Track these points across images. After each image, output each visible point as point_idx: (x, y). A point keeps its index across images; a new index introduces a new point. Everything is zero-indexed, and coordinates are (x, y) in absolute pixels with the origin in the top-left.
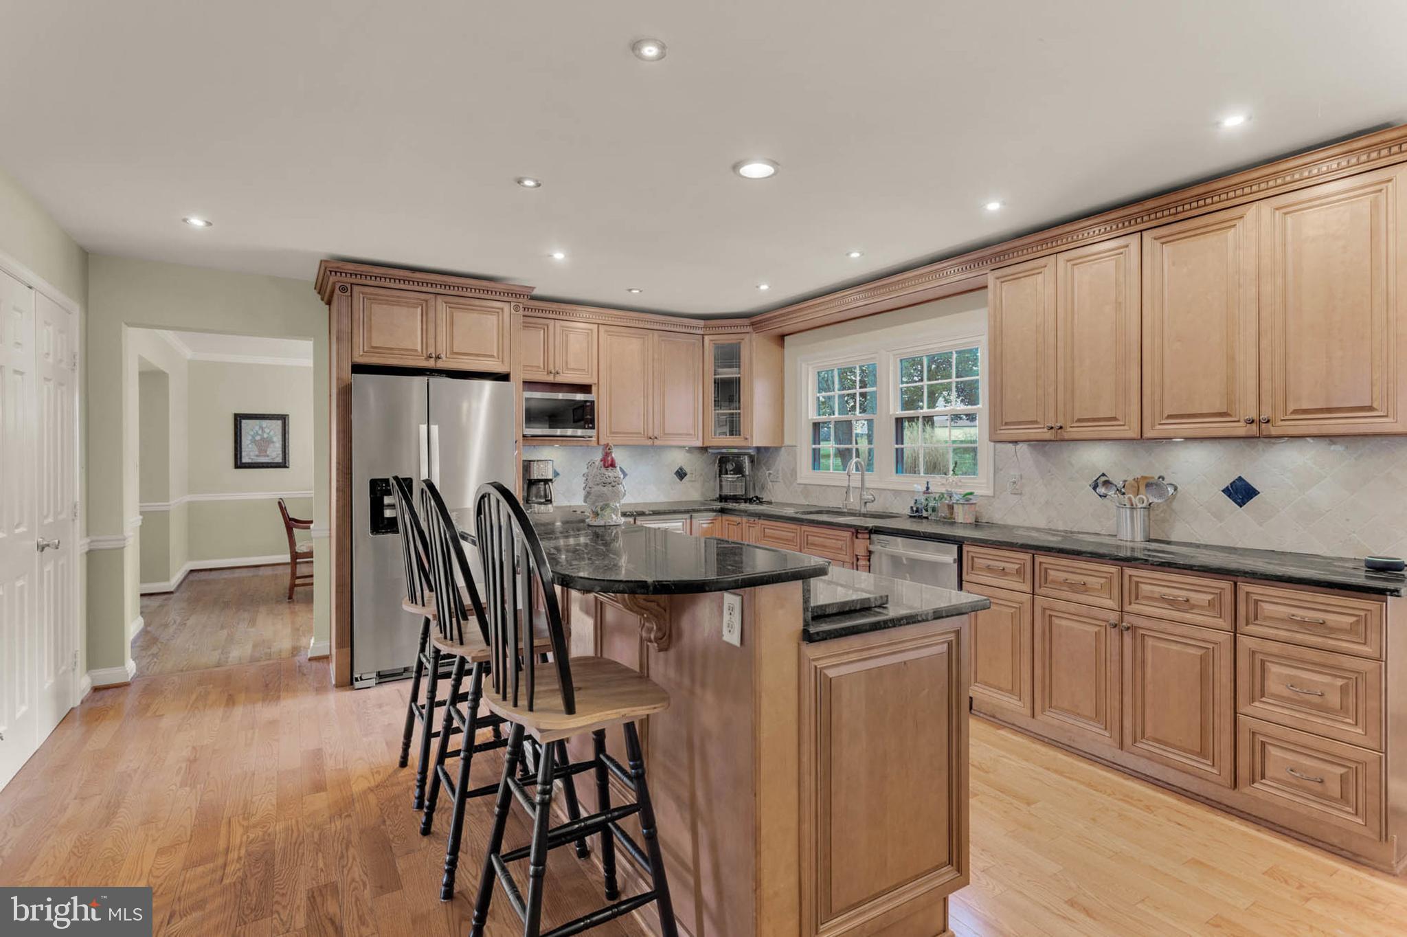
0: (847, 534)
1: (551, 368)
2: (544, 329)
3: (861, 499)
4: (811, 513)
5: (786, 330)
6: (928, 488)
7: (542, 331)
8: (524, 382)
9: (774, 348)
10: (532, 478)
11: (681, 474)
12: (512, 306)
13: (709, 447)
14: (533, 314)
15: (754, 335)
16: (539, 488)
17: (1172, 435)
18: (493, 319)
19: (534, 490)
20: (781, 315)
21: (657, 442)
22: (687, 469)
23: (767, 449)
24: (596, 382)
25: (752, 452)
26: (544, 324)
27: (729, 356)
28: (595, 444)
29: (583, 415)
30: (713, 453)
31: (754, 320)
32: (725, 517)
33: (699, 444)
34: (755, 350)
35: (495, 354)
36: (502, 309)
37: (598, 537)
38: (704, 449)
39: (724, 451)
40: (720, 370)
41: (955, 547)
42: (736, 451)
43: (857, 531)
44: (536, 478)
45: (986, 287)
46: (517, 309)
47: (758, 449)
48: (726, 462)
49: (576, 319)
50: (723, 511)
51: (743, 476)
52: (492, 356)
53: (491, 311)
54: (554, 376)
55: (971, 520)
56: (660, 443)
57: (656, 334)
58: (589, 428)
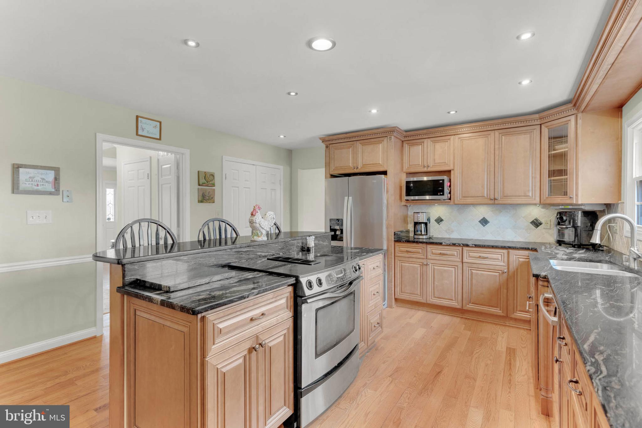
1: (426, 163)
7: (421, 146)
8: (406, 173)
9: (609, 120)
10: (416, 221)
11: (536, 224)
12: (388, 138)
13: (547, 204)
15: (580, 115)
16: (421, 227)
18: (380, 146)
19: (418, 227)
21: (496, 202)
24: (453, 168)
26: (421, 142)
27: (560, 135)
28: (453, 203)
31: (574, 103)
33: (537, 202)
34: (581, 127)
35: (381, 163)
36: (383, 141)
39: (561, 207)
40: (553, 148)
44: (419, 222)
46: (390, 139)
49: (440, 136)
51: (573, 227)
52: (379, 164)
53: (379, 143)
54: (427, 168)
56: (501, 202)
57: (497, 133)
58: (441, 195)
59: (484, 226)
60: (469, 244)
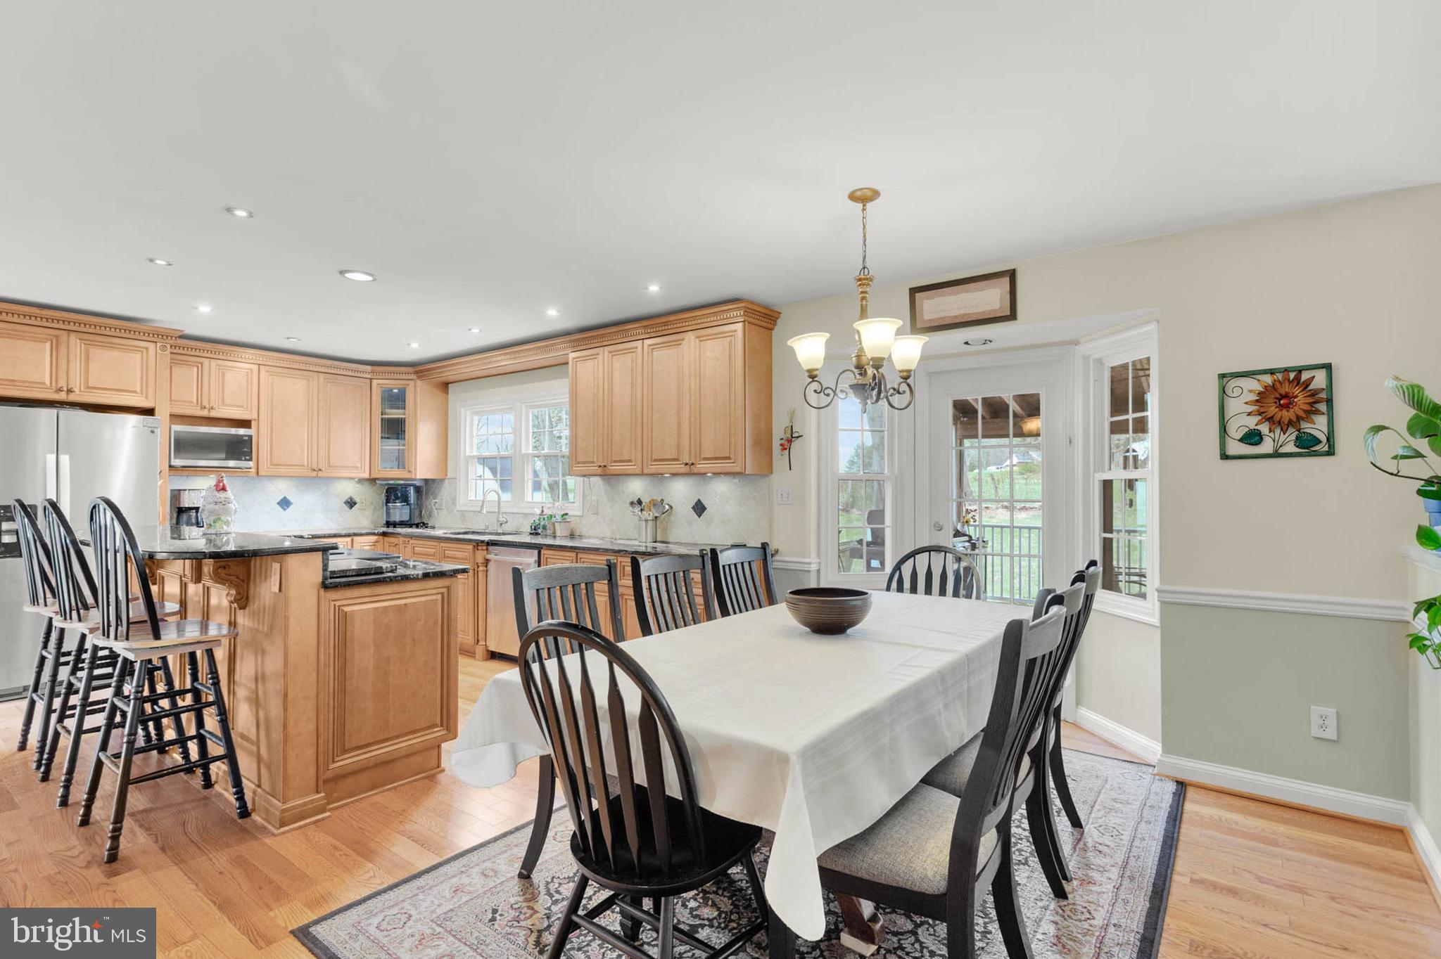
0: (470, 547)
1: (205, 403)
2: (198, 367)
3: (498, 521)
4: (459, 533)
5: (451, 378)
6: (543, 511)
7: (195, 369)
8: (171, 415)
9: (440, 394)
10: (182, 506)
11: (351, 503)
12: (158, 346)
13: (377, 479)
14: (181, 351)
15: (419, 382)
16: (190, 516)
17: (662, 472)
18: (138, 356)
19: (184, 517)
20: (439, 368)
21: (320, 474)
22: (357, 499)
23: (433, 480)
24: (256, 417)
25: (418, 484)
26: (197, 363)
27: (396, 399)
28: (255, 475)
29: (239, 448)
30: (381, 485)
31: (421, 368)
32: (387, 539)
33: (366, 475)
34: (420, 397)
35: (139, 390)
36: (147, 349)
37: (211, 543)
38: (373, 481)
39: (391, 482)
40: (388, 411)
41: (536, 552)
42: (402, 482)
43: (478, 544)
44: (187, 506)
45: (567, 363)
46: (164, 348)
47: (426, 481)
48: (394, 493)
49: (235, 359)
50: (384, 534)
51: (408, 504)
52: (135, 392)
53: (135, 349)
54: (209, 412)
55: (567, 533)
56: (326, 475)
57: (321, 376)
58: (246, 460)
59: (285, 510)
60: (303, 534)
